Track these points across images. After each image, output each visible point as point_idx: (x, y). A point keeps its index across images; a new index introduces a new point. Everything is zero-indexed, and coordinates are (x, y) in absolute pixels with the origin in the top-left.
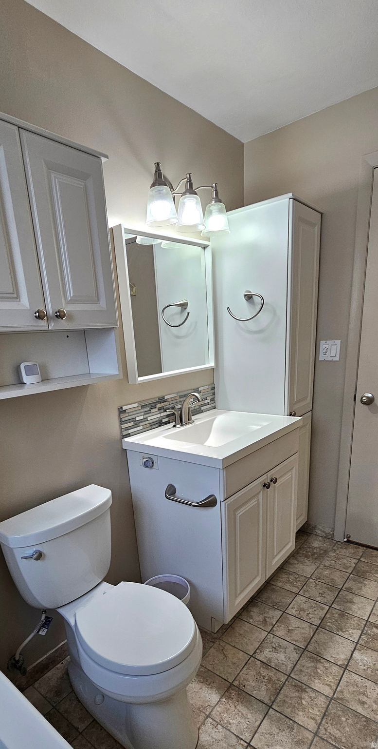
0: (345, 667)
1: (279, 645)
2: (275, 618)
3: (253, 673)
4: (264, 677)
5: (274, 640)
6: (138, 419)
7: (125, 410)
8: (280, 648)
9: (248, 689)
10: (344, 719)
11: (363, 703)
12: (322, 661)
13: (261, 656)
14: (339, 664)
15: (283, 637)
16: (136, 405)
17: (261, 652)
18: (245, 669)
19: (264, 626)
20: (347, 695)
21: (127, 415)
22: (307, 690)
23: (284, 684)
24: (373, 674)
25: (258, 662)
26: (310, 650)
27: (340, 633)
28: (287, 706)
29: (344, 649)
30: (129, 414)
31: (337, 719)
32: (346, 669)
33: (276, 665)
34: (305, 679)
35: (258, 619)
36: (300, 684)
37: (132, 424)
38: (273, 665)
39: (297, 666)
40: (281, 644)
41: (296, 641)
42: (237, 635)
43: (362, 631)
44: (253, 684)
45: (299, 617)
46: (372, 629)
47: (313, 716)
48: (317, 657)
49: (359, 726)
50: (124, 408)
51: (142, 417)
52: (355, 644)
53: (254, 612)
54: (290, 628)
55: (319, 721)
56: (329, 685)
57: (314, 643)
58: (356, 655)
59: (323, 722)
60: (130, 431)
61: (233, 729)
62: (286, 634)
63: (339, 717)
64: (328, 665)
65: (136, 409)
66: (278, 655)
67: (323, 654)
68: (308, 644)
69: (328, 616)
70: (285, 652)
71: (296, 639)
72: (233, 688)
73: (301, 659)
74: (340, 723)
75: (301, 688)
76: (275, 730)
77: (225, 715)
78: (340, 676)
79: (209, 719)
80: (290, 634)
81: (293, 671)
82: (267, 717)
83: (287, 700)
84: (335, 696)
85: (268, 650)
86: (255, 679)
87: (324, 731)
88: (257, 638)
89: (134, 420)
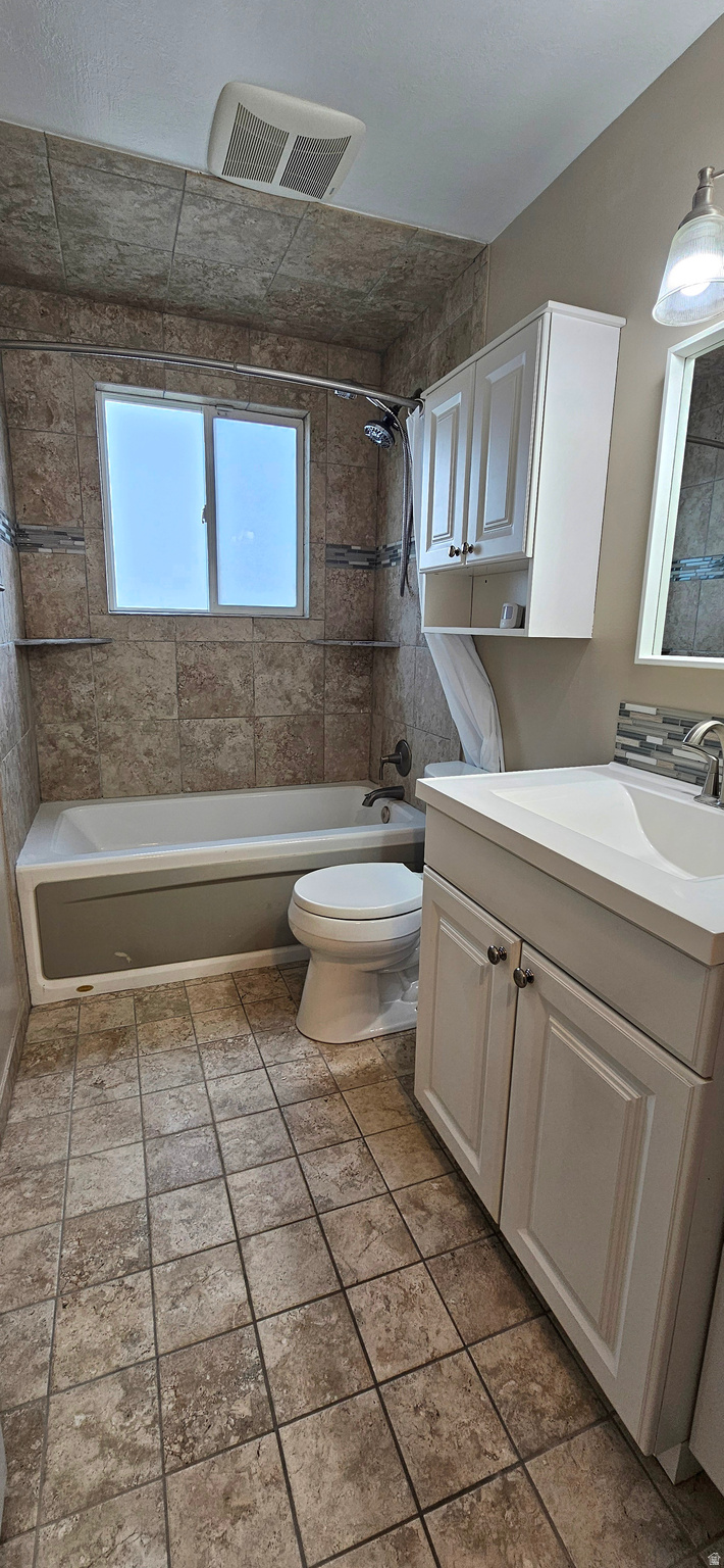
0: (239, 1241)
1: (355, 1185)
2: (419, 1230)
3: (336, 1120)
4: (320, 1128)
5: (367, 1186)
6: (650, 739)
7: (629, 712)
8: (347, 1182)
9: (319, 1102)
10: (195, 1164)
11: (185, 1205)
12: (278, 1221)
13: (353, 1148)
14: (253, 1239)
15: (365, 1203)
16: (653, 711)
17: (361, 1153)
18: (349, 1117)
19: (408, 1194)
20: (209, 1198)
21: (630, 722)
22: (261, 1159)
23: (292, 1142)
24: (193, 1271)
25: (346, 1137)
26: (310, 1221)
27: (298, 1315)
28: (265, 1122)
29: (265, 1280)
30: (638, 723)
31: (203, 1158)
32: (238, 1241)
33: (325, 1153)
34: (276, 1169)
35: (432, 1199)
36: (275, 1158)
37: (635, 743)
38: (329, 1150)
39: (300, 1177)
40: (353, 1189)
41: (342, 1217)
42: (414, 1145)
43: (265, 1373)
44: (320, 1111)
45: (391, 1276)
46: (252, 1408)
47: (230, 1136)
48: (290, 1221)
49: (174, 1171)
50: (628, 707)
51: (659, 741)
52: (258, 1317)
53: (455, 1206)
54: (375, 1233)
55: (220, 1137)
56: (241, 1189)
57: (316, 1242)
58: (237, 1288)
59: (214, 1141)
60: (630, 756)
61: (290, 1065)
62: (366, 1215)
63: (202, 1162)
64: (267, 1220)
65: (652, 719)
66: (339, 1170)
67: (288, 1233)
68: (322, 1230)
69: (355, 1342)
70: (334, 1181)
71: (346, 1220)
72: (334, 1090)
73: (307, 1193)
74: (197, 1157)
75: (268, 1157)
76: (255, 1093)
77: (309, 1066)
78: (236, 1219)
79: (318, 1053)
80: (363, 1221)
81: (297, 1166)
82: (273, 1097)
83: (272, 1128)
84: (223, 1182)
85: (358, 1163)
86: (325, 1117)
87: (208, 1133)
88: (391, 1167)
89: (641, 738)
